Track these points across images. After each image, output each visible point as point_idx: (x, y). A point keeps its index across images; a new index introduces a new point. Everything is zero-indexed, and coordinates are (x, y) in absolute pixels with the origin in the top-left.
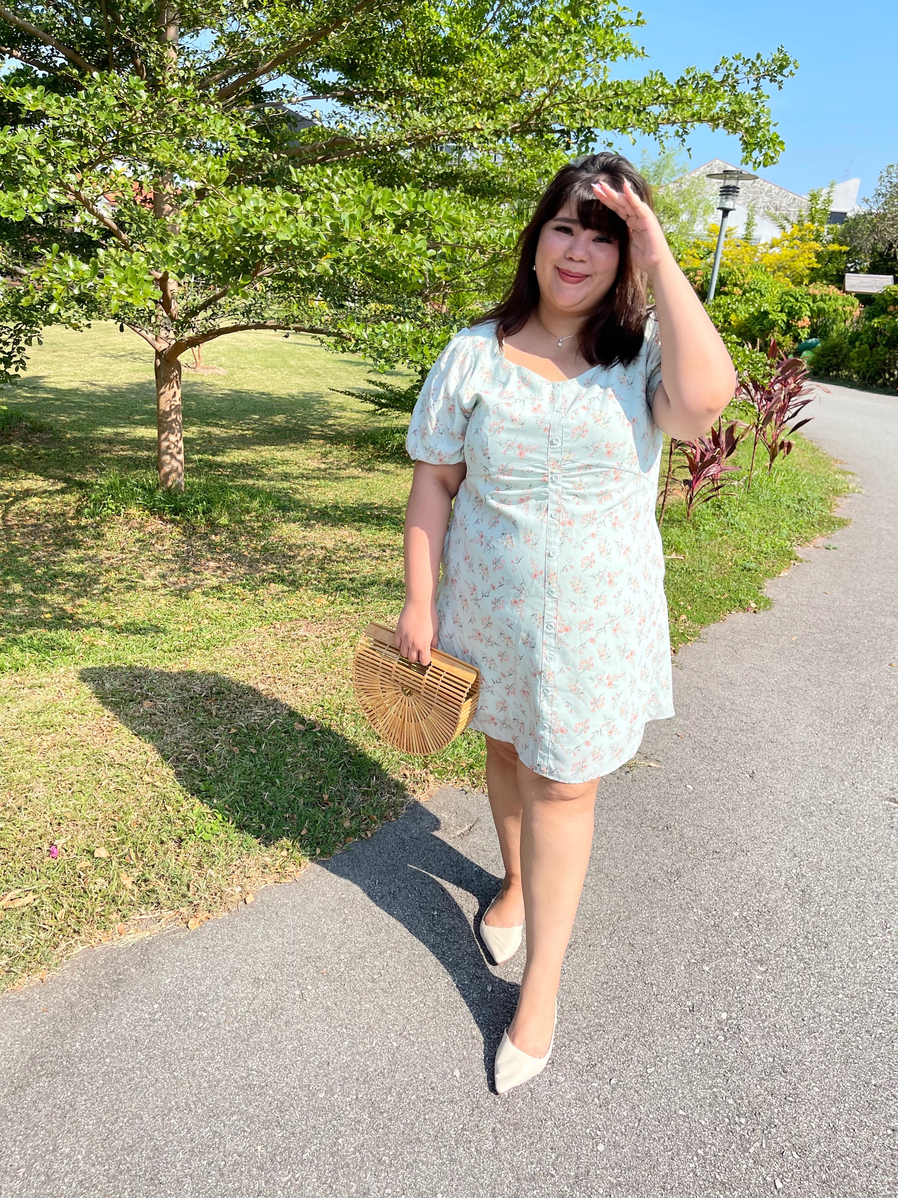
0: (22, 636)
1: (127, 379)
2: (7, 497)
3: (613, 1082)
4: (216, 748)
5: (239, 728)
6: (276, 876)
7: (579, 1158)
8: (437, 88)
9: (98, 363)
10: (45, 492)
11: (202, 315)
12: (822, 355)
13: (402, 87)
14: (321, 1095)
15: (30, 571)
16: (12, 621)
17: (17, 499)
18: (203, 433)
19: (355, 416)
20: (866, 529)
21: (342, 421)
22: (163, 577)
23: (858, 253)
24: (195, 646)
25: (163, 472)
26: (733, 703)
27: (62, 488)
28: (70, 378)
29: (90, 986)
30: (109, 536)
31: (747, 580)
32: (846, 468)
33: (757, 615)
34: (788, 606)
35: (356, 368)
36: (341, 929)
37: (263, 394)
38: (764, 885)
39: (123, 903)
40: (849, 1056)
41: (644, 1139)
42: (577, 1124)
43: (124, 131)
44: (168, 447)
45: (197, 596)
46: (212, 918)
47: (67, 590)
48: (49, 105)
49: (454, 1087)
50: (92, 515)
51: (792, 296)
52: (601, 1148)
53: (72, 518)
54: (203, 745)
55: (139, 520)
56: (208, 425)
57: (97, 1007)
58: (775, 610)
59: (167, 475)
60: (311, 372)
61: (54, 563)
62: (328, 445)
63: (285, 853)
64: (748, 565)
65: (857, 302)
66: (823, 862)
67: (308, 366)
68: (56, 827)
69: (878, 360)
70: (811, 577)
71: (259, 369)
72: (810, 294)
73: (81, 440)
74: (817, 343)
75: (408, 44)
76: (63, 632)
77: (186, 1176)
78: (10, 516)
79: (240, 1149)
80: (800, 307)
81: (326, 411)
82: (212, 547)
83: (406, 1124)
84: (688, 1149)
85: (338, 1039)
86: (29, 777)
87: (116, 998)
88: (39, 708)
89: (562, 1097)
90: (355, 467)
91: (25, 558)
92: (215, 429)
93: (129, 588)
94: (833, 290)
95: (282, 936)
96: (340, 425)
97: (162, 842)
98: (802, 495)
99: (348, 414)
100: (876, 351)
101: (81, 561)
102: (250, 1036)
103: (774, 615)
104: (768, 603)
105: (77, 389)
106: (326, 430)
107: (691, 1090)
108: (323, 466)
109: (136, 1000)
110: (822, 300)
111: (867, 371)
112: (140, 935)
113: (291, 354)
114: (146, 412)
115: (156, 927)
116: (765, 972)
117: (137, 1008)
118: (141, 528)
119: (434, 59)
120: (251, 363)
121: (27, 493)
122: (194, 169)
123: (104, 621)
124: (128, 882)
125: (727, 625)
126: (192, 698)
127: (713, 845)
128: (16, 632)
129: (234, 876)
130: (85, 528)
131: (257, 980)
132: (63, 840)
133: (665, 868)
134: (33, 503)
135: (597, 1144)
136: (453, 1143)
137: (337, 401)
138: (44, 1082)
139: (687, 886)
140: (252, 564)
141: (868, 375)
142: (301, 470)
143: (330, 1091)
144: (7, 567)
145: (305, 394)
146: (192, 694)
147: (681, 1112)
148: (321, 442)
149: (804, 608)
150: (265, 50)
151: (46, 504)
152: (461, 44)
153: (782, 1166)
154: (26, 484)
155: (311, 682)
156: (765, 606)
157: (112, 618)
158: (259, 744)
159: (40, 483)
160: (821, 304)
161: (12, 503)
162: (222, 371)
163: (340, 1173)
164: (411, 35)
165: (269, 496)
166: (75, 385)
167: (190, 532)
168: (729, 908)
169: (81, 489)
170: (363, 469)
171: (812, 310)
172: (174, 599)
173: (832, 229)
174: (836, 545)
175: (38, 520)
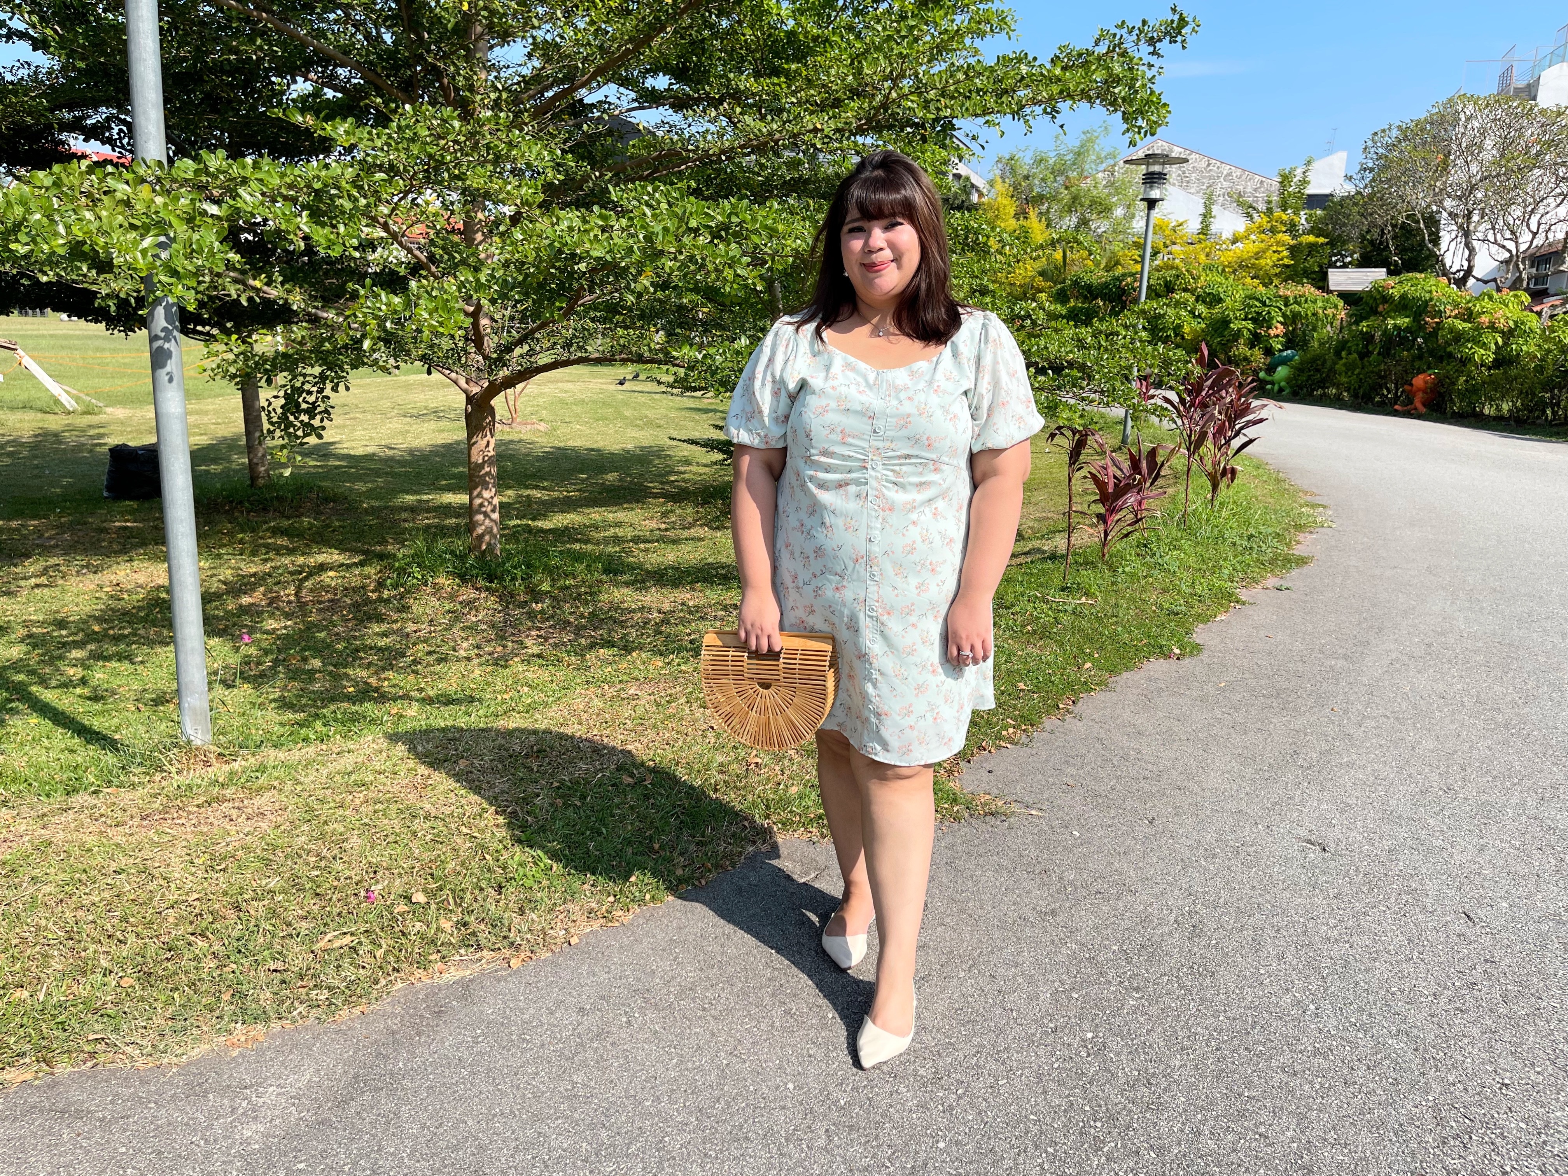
0: (325, 711)
1: (431, 440)
2: (300, 573)
3: (960, 1092)
4: (538, 801)
5: (562, 782)
6: (602, 921)
7: (917, 1153)
8: (778, 88)
9: (396, 424)
10: (342, 565)
11: (518, 351)
12: (1299, 370)
13: (737, 91)
14: (647, 1104)
15: (329, 646)
16: (313, 696)
17: (310, 575)
18: (521, 496)
19: (702, 470)
20: (1330, 567)
21: (687, 476)
22: (478, 647)
23: (1344, 243)
24: (514, 710)
25: (475, 534)
26: (1139, 752)
27: (360, 561)
28: (365, 443)
29: (411, 1016)
30: (417, 609)
31: (1172, 624)
32: (1318, 500)
33: (1181, 662)
34: (1220, 651)
35: (705, 416)
36: (671, 965)
37: (592, 450)
38: (1152, 921)
39: (442, 944)
40: (1223, 1070)
41: (989, 1138)
42: (917, 1126)
43: (437, 161)
44: (481, 505)
45: (517, 666)
46: (534, 958)
47: (370, 664)
48: (361, 139)
49: (786, 1097)
50: (396, 586)
51: (1257, 300)
52: (941, 1145)
53: (373, 592)
54: (523, 798)
55: (449, 589)
56: (527, 487)
57: (419, 1034)
58: (1204, 657)
59: (481, 537)
60: (650, 423)
61: (355, 638)
62: (670, 504)
63: (612, 899)
64: (1175, 609)
65: (1341, 304)
66: (1222, 900)
67: (646, 417)
68: (372, 875)
69: (1372, 372)
70: (1253, 620)
71: (587, 423)
72: (1280, 296)
73: (380, 509)
74: (1294, 356)
75: (746, 41)
76: (367, 705)
77: (510, 1168)
78: (304, 593)
79: (565, 1145)
80: (1269, 313)
81: (668, 466)
82: (531, 615)
83: (734, 1126)
84: (1037, 1147)
85: (666, 1058)
86: (342, 829)
87: (437, 1025)
88: (350, 769)
89: (903, 1105)
90: (701, 526)
91: (323, 635)
92: (534, 492)
93: (440, 661)
94: (1309, 290)
95: (608, 973)
96: (684, 481)
97: (482, 889)
98: (1252, 531)
99: (694, 469)
100: (1369, 362)
101: (385, 635)
102: (575, 1055)
103: (1202, 661)
104: (1197, 649)
105: (374, 454)
106: (667, 487)
107: (1045, 1099)
108: (663, 526)
109: (459, 1027)
110: (1296, 302)
111: (1360, 387)
112: (460, 974)
113: (626, 404)
114: (453, 476)
115: (476, 967)
116: (1141, 998)
117: (460, 1034)
118: (452, 597)
119: (777, 55)
120: (577, 415)
121: (322, 568)
122: (508, 193)
123: (412, 693)
124: (447, 925)
125: (1142, 673)
126: (511, 756)
127: (1097, 886)
128: (318, 708)
129: (558, 920)
130: (388, 601)
131: (581, 1010)
132: (380, 886)
133: (1038, 908)
134: (329, 577)
135: (937, 1142)
136: (783, 1140)
137: (681, 454)
138: (367, 1097)
139: (1062, 924)
140: (579, 631)
141: (1361, 392)
142: (636, 533)
143: (658, 1099)
144: (304, 643)
145: (642, 448)
146: (511, 752)
147: (1032, 1117)
148: (661, 500)
149: (1239, 653)
150: (583, 63)
151: (344, 577)
152: (806, 37)
153: (1137, 1163)
154: (321, 558)
155: (642, 739)
156: (1191, 652)
157: (421, 690)
158: (583, 797)
159: (336, 557)
160: (1296, 308)
161: (306, 579)
162: (542, 427)
163: (666, 1164)
164: (748, 31)
165: (598, 559)
166: (370, 450)
167: (507, 599)
168: (1107, 943)
169: (382, 560)
170: (711, 528)
171: (1284, 315)
172: (490, 668)
173: (1310, 215)
174: (1289, 585)
175: (336, 595)
